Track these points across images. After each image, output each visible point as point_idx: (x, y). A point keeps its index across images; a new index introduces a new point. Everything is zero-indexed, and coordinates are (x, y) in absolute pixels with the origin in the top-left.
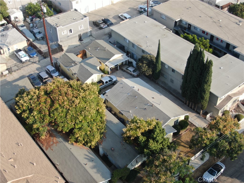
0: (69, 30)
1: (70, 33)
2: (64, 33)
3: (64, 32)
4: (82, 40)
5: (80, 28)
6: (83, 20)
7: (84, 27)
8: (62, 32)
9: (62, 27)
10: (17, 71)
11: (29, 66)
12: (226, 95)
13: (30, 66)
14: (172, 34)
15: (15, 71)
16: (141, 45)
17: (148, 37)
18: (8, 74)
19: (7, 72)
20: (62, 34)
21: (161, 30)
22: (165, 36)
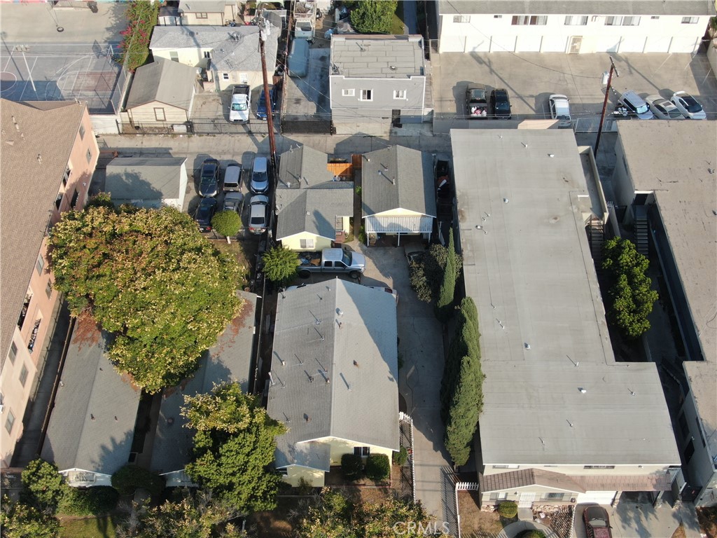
0: (364, 92)
1: (363, 99)
2: (347, 92)
3: (349, 90)
4: (400, 126)
5: (398, 96)
6: (409, 79)
7: (407, 97)
8: (343, 91)
9: (344, 78)
10: (205, 137)
11: (236, 135)
12: (525, 466)
13: (240, 137)
14: (578, 224)
15: (200, 134)
16: (466, 215)
17: (507, 201)
18: (183, 134)
19: (184, 129)
20: (343, 95)
21: (565, 199)
22: (553, 221)
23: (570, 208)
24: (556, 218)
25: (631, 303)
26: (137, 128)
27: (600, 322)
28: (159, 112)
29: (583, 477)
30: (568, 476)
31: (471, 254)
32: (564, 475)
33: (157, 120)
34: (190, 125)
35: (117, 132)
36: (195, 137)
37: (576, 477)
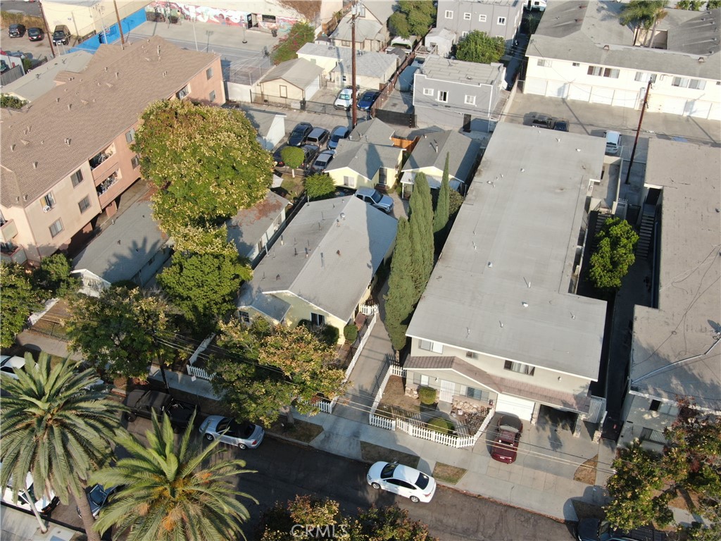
0: (441, 93)
1: (441, 99)
2: (427, 91)
3: (429, 90)
4: (469, 132)
5: (468, 101)
6: (478, 86)
7: (476, 103)
8: (424, 90)
10: (312, 114)
11: (336, 116)
13: (338, 118)
14: (581, 197)
15: (309, 112)
16: (483, 174)
17: (523, 170)
18: (297, 110)
19: (298, 106)
20: (424, 93)
21: (578, 179)
22: (559, 191)
23: (579, 186)
24: (562, 190)
25: (609, 263)
26: (266, 101)
27: (567, 263)
28: (283, 89)
29: (502, 379)
30: (488, 375)
31: (473, 198)
32: (486, 372)
33: (281, 97)
34: (303, 103)
35: (250, 101)
36: (305, 113)
37: (496, 377)
